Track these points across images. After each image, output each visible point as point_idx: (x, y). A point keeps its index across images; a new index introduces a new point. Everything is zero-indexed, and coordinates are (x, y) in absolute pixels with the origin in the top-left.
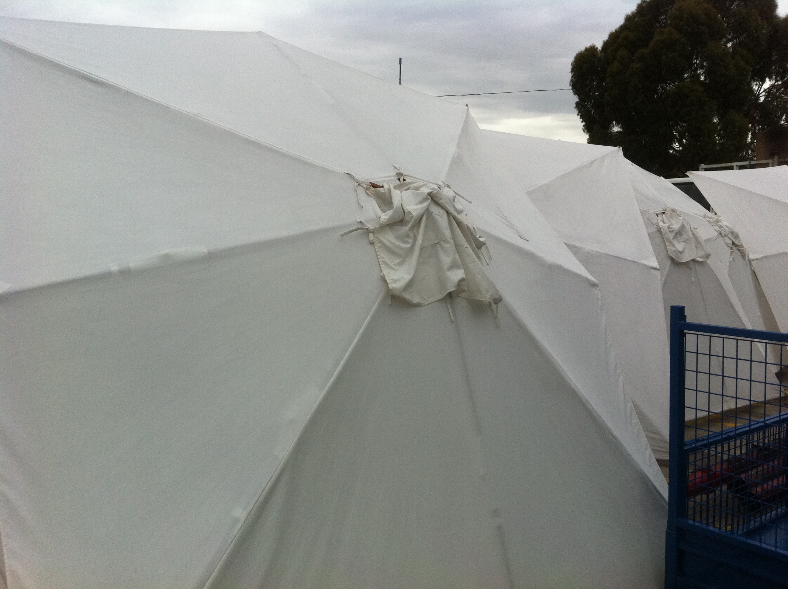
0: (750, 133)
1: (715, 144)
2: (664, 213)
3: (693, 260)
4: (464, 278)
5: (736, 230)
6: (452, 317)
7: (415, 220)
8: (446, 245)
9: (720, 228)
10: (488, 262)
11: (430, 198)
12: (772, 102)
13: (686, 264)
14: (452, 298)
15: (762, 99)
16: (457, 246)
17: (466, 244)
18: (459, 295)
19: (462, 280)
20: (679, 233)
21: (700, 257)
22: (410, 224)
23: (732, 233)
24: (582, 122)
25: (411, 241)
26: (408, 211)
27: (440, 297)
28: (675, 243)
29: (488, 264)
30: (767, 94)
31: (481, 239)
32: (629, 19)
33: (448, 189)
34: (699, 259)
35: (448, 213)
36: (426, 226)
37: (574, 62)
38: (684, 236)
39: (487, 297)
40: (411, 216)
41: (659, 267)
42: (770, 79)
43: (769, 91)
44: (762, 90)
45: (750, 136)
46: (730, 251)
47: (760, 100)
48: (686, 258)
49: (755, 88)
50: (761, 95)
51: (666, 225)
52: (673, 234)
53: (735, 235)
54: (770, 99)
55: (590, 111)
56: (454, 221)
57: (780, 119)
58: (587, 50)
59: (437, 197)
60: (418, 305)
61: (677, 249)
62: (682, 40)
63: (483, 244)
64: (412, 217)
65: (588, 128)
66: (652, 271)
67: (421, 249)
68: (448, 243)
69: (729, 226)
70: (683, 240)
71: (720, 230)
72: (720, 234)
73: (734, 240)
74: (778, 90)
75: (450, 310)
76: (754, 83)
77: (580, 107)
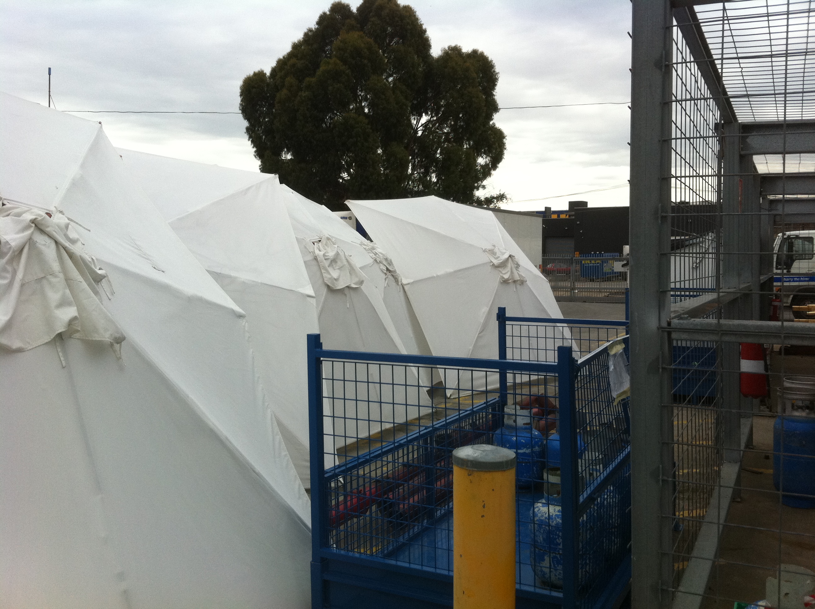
0: (410, 165)
1: (380, 174)
2: (320, 241)
3: (348, 287)
4: (76, 317)
5: (390, 257)
6: (63, 362)
7: (14, 252)
8: (53, 280)
9: (375, 255)
10: (109, 296)
11: (33, 225)
12: (428, 136)
13: (341, 291)
14: (62, 339)
15: (420, 133)
16: (68, 281)
17: (80, 278)
18: (72, 337)
19: (75, 318)
20: (334, 261)
21: (354, 284)
22: (9, 254)
23: (386, 259)
24: (253, 147)
25: (9, 276)
26: (5, 241)
27: (47, 339)
28: (330, 270)
29: (110, 300)
30: (424, 129)
31: (100, 272)
32: (296, 47)
33: (61, 215)
34: (354, 286)
35: (56, 242)
36: (29, 257)
37: (243, 85)
38: (339, 263)
39: (106, 337)
40: (8, 246)
41: (313, 294)
42: (427, 114)
43: (425, 125)
44: (420, 125)
45: (410, 168)
46: (384, 277)
47: (418, 134)
48: (340, 285)
49: (414, 122)
50: (419, 129)
51: (321, 253)
52: (329, 261)
53: (389, 262)
54: (426, 133)
55: (261, 137)
56: (64, 252)
57: (436, 152)
58: (255, 74)
59: (42, 224)
60: (20, 350)
61: (332, 276)
62: (347, 71)
63: (103, 277)
64: (10, 248)
65: (260, 154)
66: (309, 299)
67: (22, 285)
68: (56, 276)
69: (383, 253)
70: (337, 268)
71: (375, 257)
72: (376, 260)
73: (388, 267)
74: (434, 125)
75: (61, 354)
76: (413, 117)
77: (251, 132)
